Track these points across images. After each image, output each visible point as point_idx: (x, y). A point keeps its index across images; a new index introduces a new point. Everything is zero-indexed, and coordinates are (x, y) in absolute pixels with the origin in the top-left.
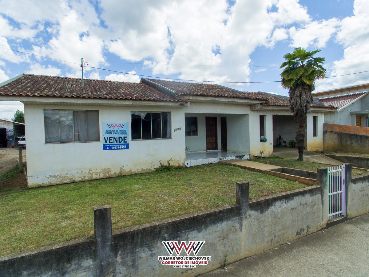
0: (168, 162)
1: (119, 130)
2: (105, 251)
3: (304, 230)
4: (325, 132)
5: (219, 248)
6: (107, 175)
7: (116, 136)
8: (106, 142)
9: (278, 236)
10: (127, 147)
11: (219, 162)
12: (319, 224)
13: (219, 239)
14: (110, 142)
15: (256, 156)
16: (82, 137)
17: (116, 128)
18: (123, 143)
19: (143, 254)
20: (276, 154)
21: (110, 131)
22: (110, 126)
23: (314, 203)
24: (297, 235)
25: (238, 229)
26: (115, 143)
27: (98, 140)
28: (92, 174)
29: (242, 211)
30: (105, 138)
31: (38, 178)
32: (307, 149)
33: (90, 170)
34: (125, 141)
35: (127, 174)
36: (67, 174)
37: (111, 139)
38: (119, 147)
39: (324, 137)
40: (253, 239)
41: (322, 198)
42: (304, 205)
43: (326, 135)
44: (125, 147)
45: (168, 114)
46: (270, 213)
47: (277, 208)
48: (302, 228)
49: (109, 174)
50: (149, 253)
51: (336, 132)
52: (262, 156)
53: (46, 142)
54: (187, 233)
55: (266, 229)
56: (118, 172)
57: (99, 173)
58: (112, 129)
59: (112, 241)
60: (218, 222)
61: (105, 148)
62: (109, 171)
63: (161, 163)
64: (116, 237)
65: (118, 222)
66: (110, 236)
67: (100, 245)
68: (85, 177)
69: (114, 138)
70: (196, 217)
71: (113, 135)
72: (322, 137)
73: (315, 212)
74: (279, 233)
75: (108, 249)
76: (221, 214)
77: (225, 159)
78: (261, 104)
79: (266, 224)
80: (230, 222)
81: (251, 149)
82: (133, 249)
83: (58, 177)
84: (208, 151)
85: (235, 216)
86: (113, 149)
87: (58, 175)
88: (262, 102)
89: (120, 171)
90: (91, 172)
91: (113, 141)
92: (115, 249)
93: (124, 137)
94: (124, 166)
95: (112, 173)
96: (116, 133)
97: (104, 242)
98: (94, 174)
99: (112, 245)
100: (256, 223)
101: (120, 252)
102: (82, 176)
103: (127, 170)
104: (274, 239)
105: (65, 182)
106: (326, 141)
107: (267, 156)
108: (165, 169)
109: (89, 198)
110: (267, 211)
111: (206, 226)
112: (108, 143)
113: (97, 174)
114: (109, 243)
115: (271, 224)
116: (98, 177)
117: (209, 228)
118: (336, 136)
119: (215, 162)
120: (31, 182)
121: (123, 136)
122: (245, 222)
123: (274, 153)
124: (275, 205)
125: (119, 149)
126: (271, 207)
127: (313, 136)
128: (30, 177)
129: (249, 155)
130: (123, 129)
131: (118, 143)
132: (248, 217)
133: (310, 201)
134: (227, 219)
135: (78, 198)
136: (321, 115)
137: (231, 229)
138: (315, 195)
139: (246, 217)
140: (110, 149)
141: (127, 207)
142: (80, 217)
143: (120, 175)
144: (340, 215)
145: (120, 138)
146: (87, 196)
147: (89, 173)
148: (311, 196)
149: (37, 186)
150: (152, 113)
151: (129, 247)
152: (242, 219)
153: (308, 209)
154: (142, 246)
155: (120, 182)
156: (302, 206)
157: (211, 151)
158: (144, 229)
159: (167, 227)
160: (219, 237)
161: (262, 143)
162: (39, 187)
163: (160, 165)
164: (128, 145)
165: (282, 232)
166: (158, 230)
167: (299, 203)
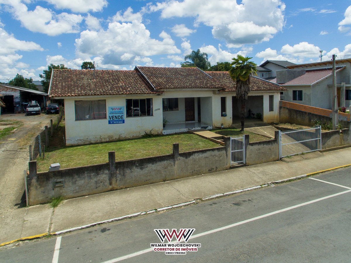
0: (151, 131)
1: (118, 111)
2: (113, 168)
3: (213, 169)
4: (280, 108)
5: (162, 173)
6: (111, 139)
7: (117, 115)
8: (110, 119)
9: (197, 170)
10: (124, 122)
11: (188, 132)
12: (224, 167)
13: (163, 169)
14: (113, 119)
15: (217, 127)
16: (96, 116)
17: (117, 110)
18: (121, 119)
19: (128, 171)
20: (234, 125)
21: (113, 112)
22: (113, 109)
23: (220, 155)
24: (209, 171)
25: (173, 165)
26: (116, 119)
27: (105, 118)
28: (102, 139)
29: (175, 157)
30: (109, 116)
31: (71, 141)
32: (263, 121)
33: (101, 136)
34: (122, 118)
35: (124, 139)
36: (88, 138)
37: (113, 117)
38: (119, 122)
39: (280, 111)
40: (181, 170)
41: (226, 152)
42: (213, 156)
43: (281, 110)
44: (122, 122)
45: (151, 99)
46: (191, 159)
47: (196, 156)
48: (213, 167)
49: (112, 139)
50: (130, 171)
51: (287, 108)
52: (222, 127)
53: (76, 120)
54: (147, 164)
55: (189, 166)
56: (117, 137)
57: (106, 138)
58: (114, 111)
59: (115, 164)
60: (162, 161)
61: (110, 123)
62: (112, 137)
63: (146, 132)
64: (117, 163)
65: (118, 159)
66: (114, 163)
67: (111, 165)
68: (98, 140)
69: (115, 116)
70: (151, 158)
71: (114, 115)
72: (279, 111)
73: (221, 160)
74: (197, 169)
75: (114, 167)
76: (164, 157)
77: (192, 130)
78: (218, 90)
79: (189, 164)
80: (168, 161)
81: (214, 122)
82: (123, 168)
83: (82, 140)
84: (187, 122)
85: (171, 159)
86: (115, 123)
87: (82, 139)
88: (219, 89)
89: (119, 137)
90: (101, 138)
91: (114, 118)
92: (116, 168)
93: (122, 116)
94: (121, 134)
95: (114, 138)
96: (117, 113)
97: (112, 164)
98: (103, 139)
99: (115, 166)
100: (183, 163)
101: (118, 169)
102: (96, 140)
103: (123, 137)
104: (194, 171)
105: (86, 143)
106: (281, 115)
107: (228, 126)
108: (148, 136)
109: (103, 151)
110: (190, 157)
111: (156, 162)
112: (111, 120)
113: (105, 139)
114: (114, 165)
115: (192, 164)
116: (105, 141)
117: (157, 163)
118: (287, 111)
119: (185, 132)
120: (68, 143)
121: (120, 115)
122: (176, 162)
123: (233, 125)
124: (194, 155)
125: (119, 123)
126: (192, 156)
127: (270, 111)
128: (67, 140)
129: (212, 127)
130: (121, 111)
131: (118, 120)
132: (178, 160)
133: (218, 154)
134: (167, 160)
135: (97, 151)
136: (277, 94)
137: (169, 165)
138: (221, 151)
139: (177, 160)
140: (113, 123)
141: (122, 154)
142: (101, 158)
143: (119, 140)
144: (242, 163)
145: (119, 117)
146: (102, 150)
147: (100, 138)
148: (218, 152)
149: (71, 145)
150: (140, 100)
151: (122, 167)
152: (175, 160)
153: (217, 158)
154: (127, 168)
155: (119, 143)
156: (212, 156)
157: (189, 122)
158: (128, 161)
159: (138, 161)
160: (163, 168)
161: (223, 117)
162: (72, 146)
163: (145, 133)
164: (124, 120)
165: (199, 169)
166: (134, 162)
167: (210, 155)
